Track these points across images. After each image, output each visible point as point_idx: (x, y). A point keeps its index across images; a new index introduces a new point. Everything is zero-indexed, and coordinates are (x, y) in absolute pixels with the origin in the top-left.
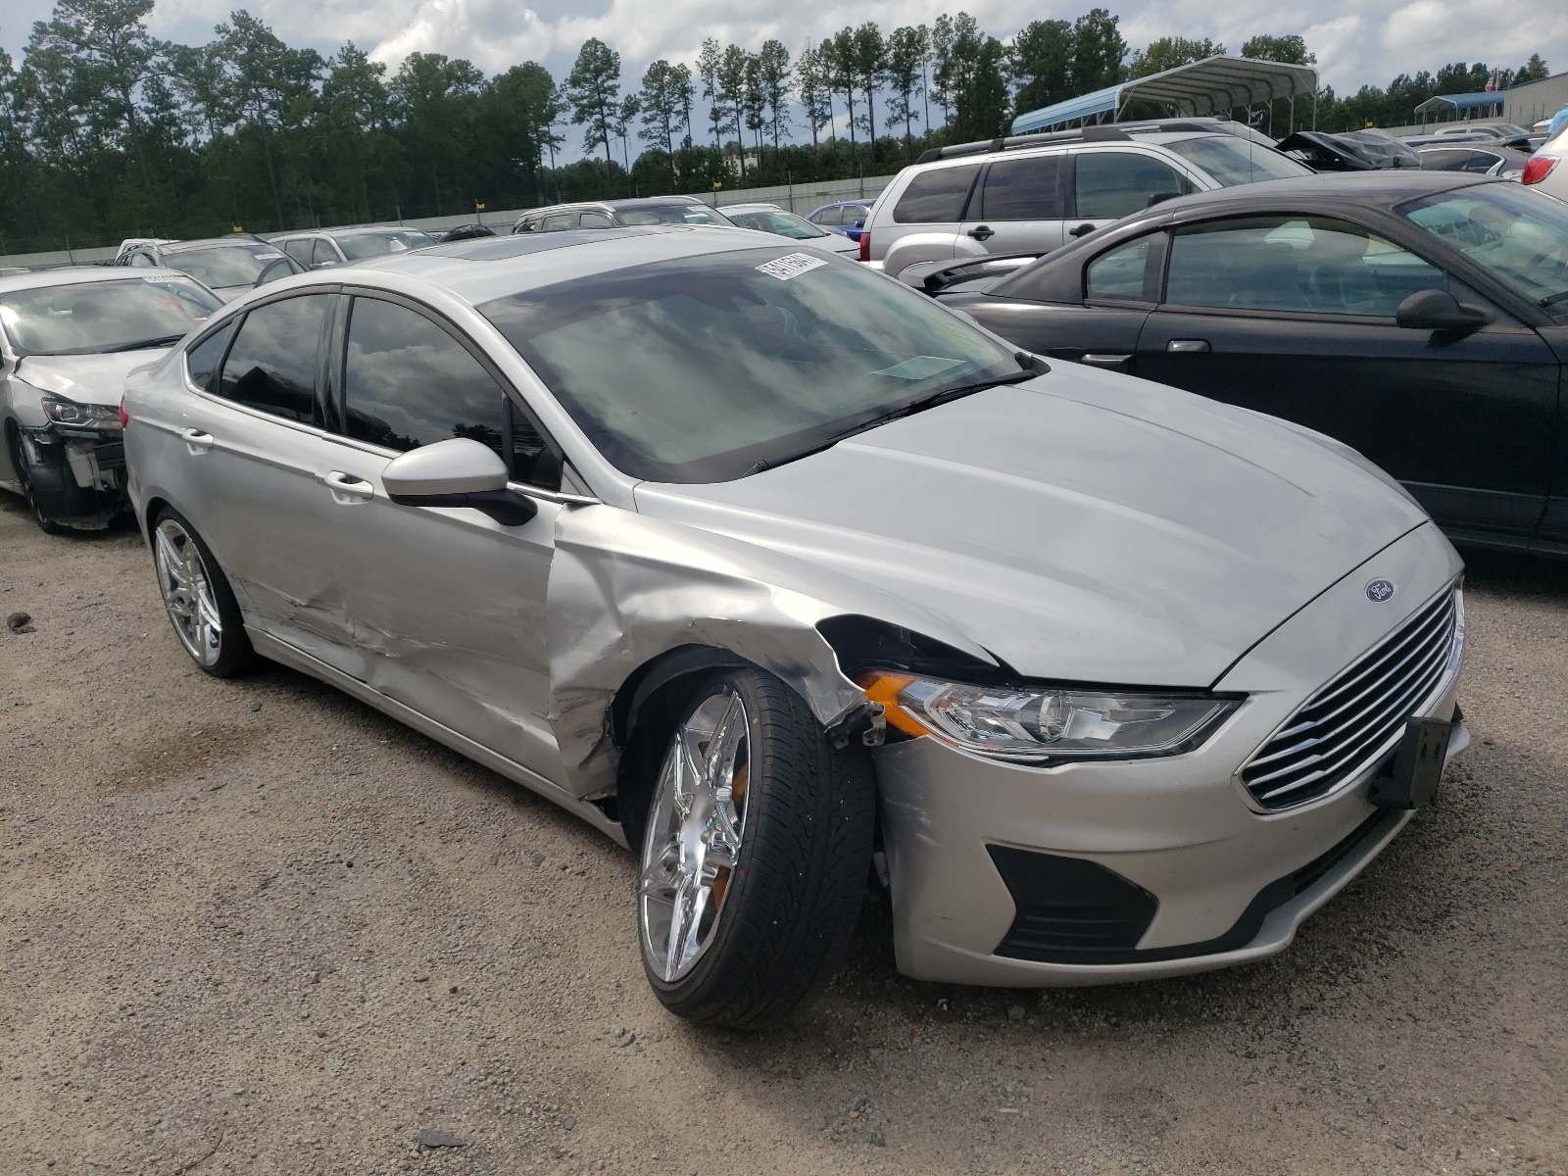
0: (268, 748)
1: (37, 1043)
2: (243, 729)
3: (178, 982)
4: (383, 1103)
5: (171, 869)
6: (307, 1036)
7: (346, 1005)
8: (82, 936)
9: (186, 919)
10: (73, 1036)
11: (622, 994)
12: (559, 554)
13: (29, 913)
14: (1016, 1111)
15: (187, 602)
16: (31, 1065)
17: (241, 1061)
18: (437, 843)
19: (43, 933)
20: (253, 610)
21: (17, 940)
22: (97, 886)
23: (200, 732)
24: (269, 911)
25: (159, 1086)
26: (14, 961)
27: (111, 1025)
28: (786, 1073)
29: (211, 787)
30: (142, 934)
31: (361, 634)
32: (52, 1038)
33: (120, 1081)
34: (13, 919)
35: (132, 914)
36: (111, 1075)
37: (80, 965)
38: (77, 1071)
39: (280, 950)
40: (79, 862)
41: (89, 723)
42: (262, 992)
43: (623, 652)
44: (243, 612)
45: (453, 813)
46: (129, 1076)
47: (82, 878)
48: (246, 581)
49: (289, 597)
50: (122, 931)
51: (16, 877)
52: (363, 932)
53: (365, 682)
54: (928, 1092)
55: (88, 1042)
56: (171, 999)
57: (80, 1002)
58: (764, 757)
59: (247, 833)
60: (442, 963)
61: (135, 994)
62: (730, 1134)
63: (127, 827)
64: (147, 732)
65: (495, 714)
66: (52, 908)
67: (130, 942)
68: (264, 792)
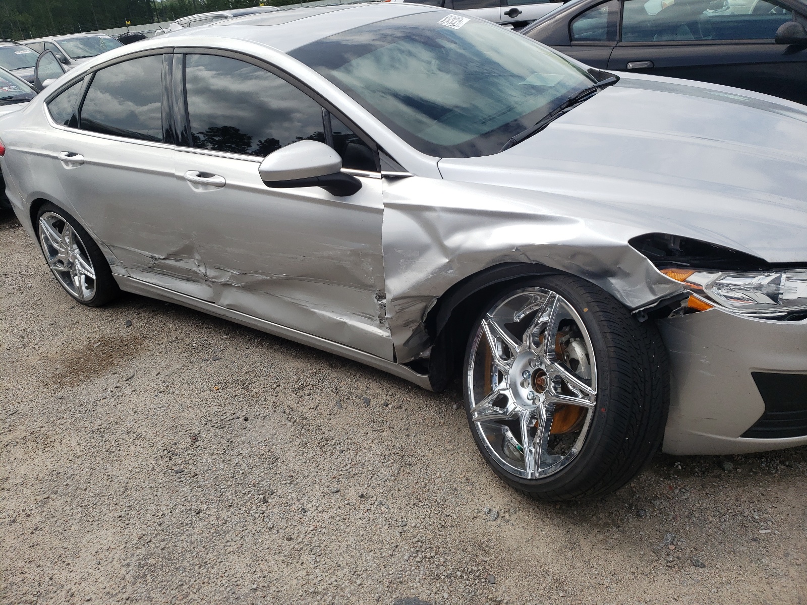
0: (150, 348)
1: (91, 571)
2: (127, 339)
3: (170, 514)
4: (358, 582)
5: (125, 436)
6: (280, 541)
7: (294, 516)
8: (86, 490)
9: (153, 469)
10: (114, 563)
11: (472, 485)
12: (387, 211)
13: (40, 478)
14: (769, 531)
15: (65, 263)
16: (94, 589)
17: (243, 566)
18: (296, 398)
19: (57, 491)
20: (119, 264)
21: (40, 498)
22: (79, 454)
23: (99, 343)
24: (205, 456)
25: (195, 591)
26: (45, 513)
27: (138, 551)
28: (609, 524)
29: (125, 379)
30: (127, 483)
31: (211, 273)
32: (100, 566)
33: (164, 591)
34: (31, 484)
35: (113, 470)
36: (156, 588)
37: (94, 510)
38: (130, 589)
39: (229, 483)
40: (58, 438)
41: (19, 345)
42: (232, 514)
43: (449, 272)
44: (111, 266)
45: (295, 377)
46: (170, 586)
47: (65, 450)
48: (113, 246)
49: (150, 254)
50: (113, 483)
51: (17, 453)
52: (279, 464)
53: (214, 303)
54: (707, 526)
55: (128, 565)
56: (171, 527)
57: (107, 537)
58: (604, 333)
59: (164, 406)
60: (343, 478)
61: (143, 526)
62: (600, 571)
63: (80, 411)
64: (62, 346)
65: (323, 316)
66: (54, 473)
67: (122, 490)
68: (162, 377)
